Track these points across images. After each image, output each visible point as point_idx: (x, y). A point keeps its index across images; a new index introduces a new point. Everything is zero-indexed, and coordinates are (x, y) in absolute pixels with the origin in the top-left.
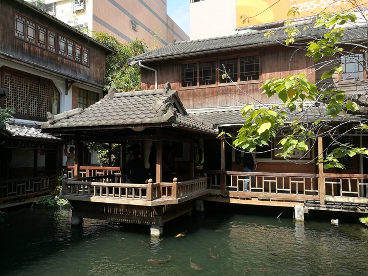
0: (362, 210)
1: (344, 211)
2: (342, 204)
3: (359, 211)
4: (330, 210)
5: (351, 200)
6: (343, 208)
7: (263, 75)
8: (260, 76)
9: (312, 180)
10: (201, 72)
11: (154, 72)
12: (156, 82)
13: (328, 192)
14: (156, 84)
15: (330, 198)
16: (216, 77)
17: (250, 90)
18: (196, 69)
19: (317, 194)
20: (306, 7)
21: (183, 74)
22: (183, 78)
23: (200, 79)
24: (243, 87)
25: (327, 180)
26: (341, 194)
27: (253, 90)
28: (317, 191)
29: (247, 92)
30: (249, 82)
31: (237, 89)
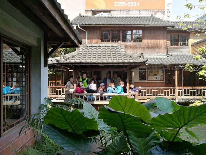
0: (191, 101)
1: (184, 102)
2: (185, 99)
3: (190, 102)
4: (180, 102)
5: (187, 97)
6: (184, 101)
7: (144, 40)
8: (142, 41)
9: (173, 90)
10: (112, 35)
11: (85, 32)
12: (86, 38)
13: (179, 95)
14: (86, 39)
15: (180, 97)
16: (120, 39)
17: (138, 47)
18: (109, 33)
19: (174, 96)
20: (121, 5)
21: (102, 35)
22: (102, 37)
23: (112, 39)
24: (134, 45)
25: (179, 89)
26: (184, 95)
27: (139, 47)
28: (174, 94)
29: (136, 48)
30: (137, 43)
31: (131, 46)
